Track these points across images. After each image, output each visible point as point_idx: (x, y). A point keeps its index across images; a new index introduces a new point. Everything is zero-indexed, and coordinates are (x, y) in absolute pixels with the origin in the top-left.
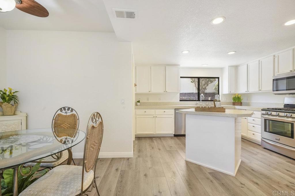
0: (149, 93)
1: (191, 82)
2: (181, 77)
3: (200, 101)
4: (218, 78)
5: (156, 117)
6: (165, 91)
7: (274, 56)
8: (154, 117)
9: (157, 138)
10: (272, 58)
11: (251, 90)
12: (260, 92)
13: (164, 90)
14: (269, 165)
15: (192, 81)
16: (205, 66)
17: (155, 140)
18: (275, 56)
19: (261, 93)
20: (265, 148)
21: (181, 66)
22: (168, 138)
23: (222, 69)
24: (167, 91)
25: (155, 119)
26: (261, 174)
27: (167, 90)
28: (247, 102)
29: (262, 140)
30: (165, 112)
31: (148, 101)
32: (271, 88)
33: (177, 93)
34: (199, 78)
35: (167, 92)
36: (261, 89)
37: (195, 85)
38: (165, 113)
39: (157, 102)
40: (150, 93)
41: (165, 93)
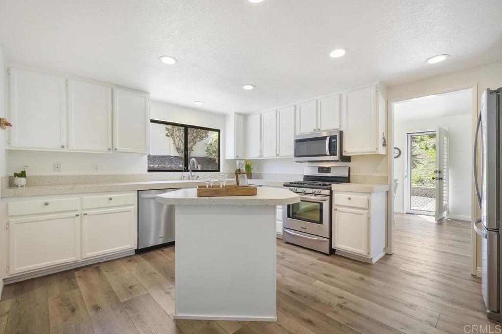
0: (63, 150)
1: (167, 135)
2: (152, 121)
3: (188, 171)
4: (218, 131)
5: (85, 215)
6: (112, 149)
7: (295, 106)
8: (77, 216)
9: (89, 270)
10: (293, 108)
11: (266, 155)
12: (278, 157)
13: (110, 147)
14: (304, 273)
15: (169, 134)
16: (198, 104)
17: (80, 277)
18: (297, 106)
19: (279, 160)
20: (287, 243)
21: (151, 95)
22: (119, 261)
23: (224, 116)
24: (117, 148)
25: (81, 222)
26: (305, 297)
27: (117, 146)
28: (258, 172)
29: (284, 231)
30: (111, 199)
31: (57, 174)
32: (292, 153)
33: (143, 154)
34: (186, 128)
35: (116, 150)
36: (279, 153)
37: (173, 142)
38: (112, 203)
39: (87, 176)
40: (65, 150)
41: (111, 152)
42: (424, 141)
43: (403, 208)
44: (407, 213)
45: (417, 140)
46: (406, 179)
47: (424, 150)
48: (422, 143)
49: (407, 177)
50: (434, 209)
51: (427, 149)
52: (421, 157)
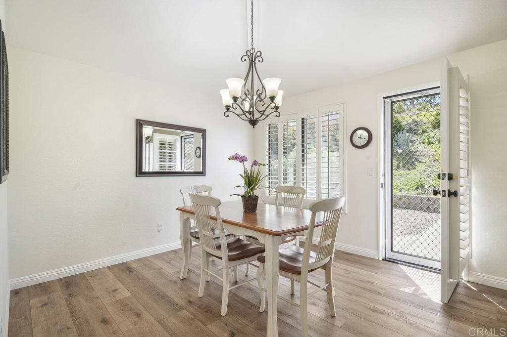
42: (426, 134)
43: (378, 249)
44: (384, 260)
45: (419, 132)
46: (382, 191)
47: (426, 144)
48: (424, 136)
49: (383, 186)
50: (439, 257)
51: (430, 143)
52: (423, 153)
